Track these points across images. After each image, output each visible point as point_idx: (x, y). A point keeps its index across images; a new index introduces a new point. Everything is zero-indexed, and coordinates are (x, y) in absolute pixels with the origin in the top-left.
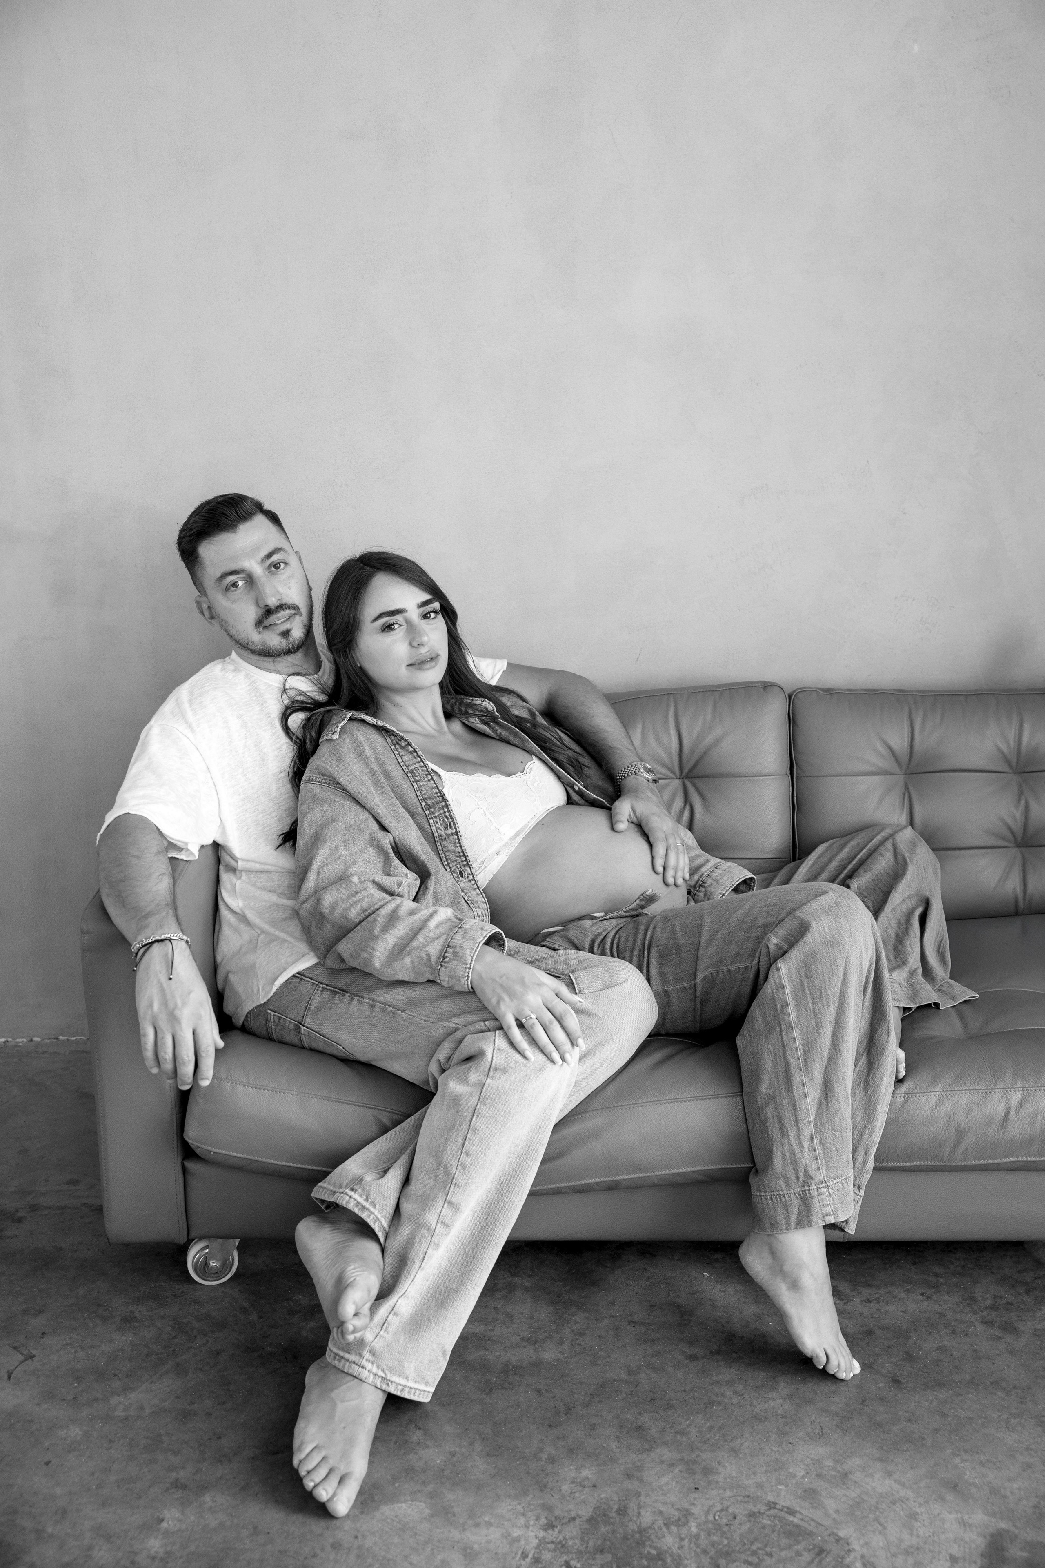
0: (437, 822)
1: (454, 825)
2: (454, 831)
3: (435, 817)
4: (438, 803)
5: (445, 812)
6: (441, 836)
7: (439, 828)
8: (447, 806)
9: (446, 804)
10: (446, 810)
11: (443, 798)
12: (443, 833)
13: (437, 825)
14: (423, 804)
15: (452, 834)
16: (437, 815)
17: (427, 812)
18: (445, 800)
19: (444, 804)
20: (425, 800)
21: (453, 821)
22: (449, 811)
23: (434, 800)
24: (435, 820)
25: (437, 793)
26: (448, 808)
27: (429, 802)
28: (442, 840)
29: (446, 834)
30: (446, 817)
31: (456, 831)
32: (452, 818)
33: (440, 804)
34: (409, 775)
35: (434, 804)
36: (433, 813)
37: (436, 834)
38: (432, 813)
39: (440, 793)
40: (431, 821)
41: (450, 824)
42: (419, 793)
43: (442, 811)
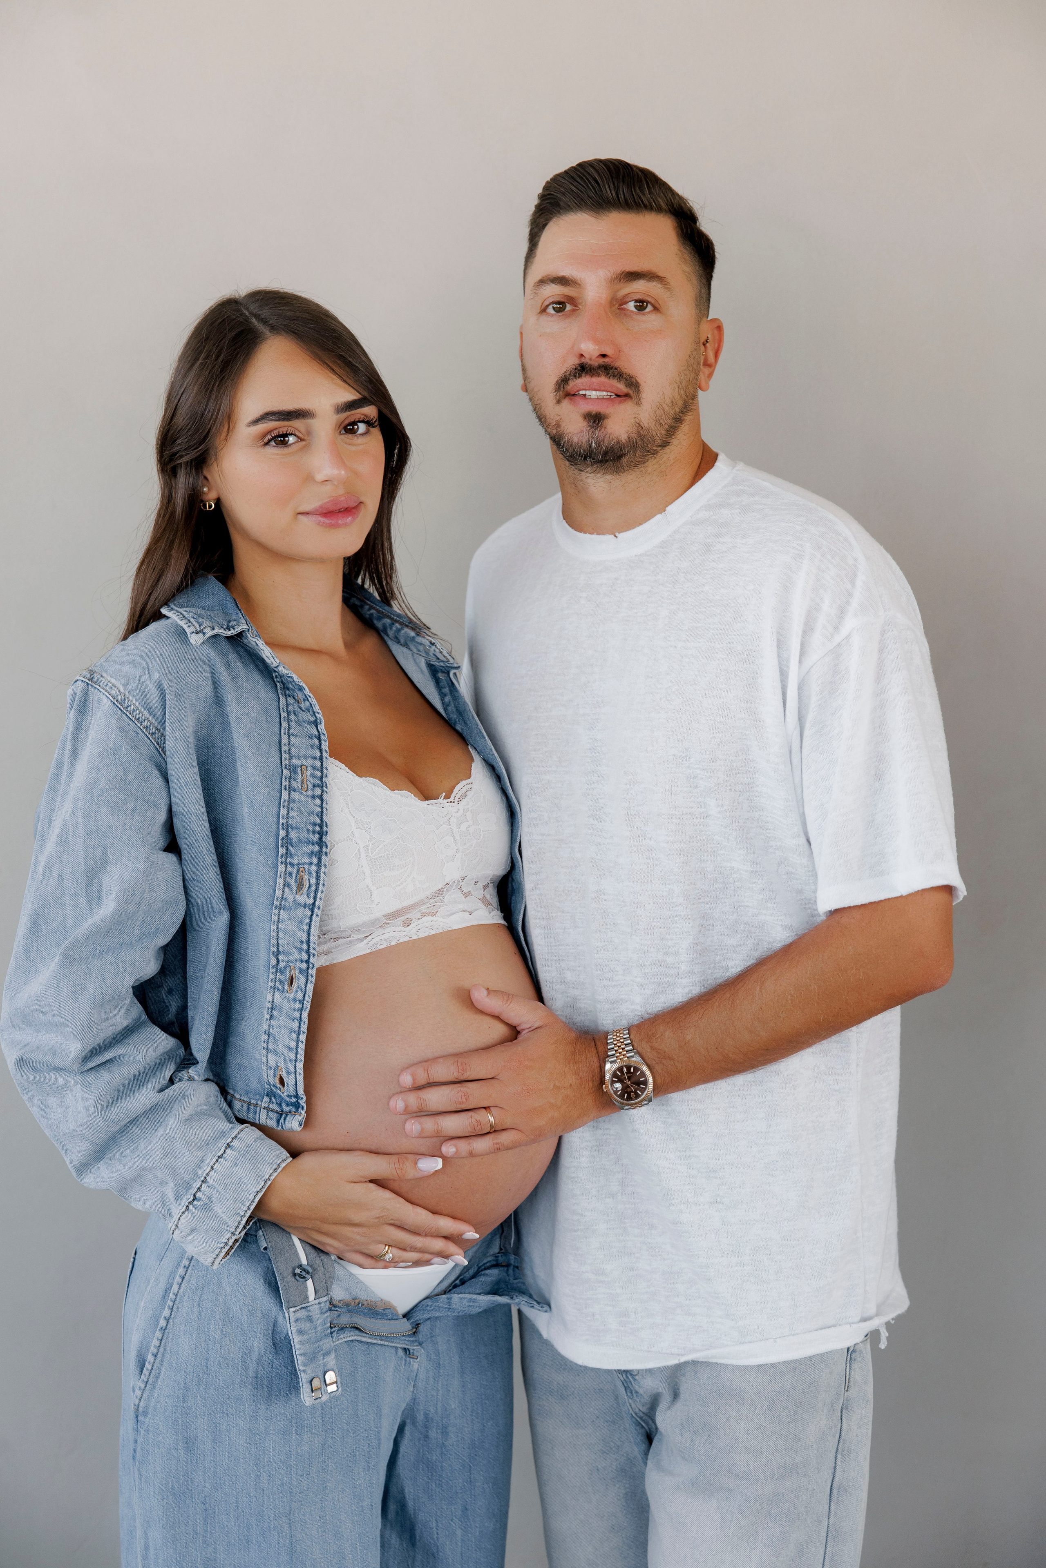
0: (290, 874)
1: (316, 891)
2: (313, 900)
3: (292, 865)
4: (310, 842)
5: (311, 864)
6: (286, 900)
7: (289, 886)
8: (319, 855)
9: (321, 851)
10: (315, 860)
11: (321, 838)
12: (290, 898)
13: (288, 879)
14: (282, 833)
15: (305, 906)
16: (295, 862)
17: (282, 851)
18: (321, 843)
19: (317, 848)
20: (287, 827)
21: (317, 884)
22: (319, 864)
23: (304, 835)
24: (289, 869)
25: (315, 824)
26: (320, 859)
27: (293, 834)
30: (310, 873)
31: (314, 904)
32: (318, 878)
33: (311, 847)
34: (286, 772)
35: (300, 840)
36: (291, 856)
37: (278, 893)
38: (288, 854)
39: (321, 826)
40: (281, 868)
41: (310, 886)
42: (283, 811)
43: (307, 860)
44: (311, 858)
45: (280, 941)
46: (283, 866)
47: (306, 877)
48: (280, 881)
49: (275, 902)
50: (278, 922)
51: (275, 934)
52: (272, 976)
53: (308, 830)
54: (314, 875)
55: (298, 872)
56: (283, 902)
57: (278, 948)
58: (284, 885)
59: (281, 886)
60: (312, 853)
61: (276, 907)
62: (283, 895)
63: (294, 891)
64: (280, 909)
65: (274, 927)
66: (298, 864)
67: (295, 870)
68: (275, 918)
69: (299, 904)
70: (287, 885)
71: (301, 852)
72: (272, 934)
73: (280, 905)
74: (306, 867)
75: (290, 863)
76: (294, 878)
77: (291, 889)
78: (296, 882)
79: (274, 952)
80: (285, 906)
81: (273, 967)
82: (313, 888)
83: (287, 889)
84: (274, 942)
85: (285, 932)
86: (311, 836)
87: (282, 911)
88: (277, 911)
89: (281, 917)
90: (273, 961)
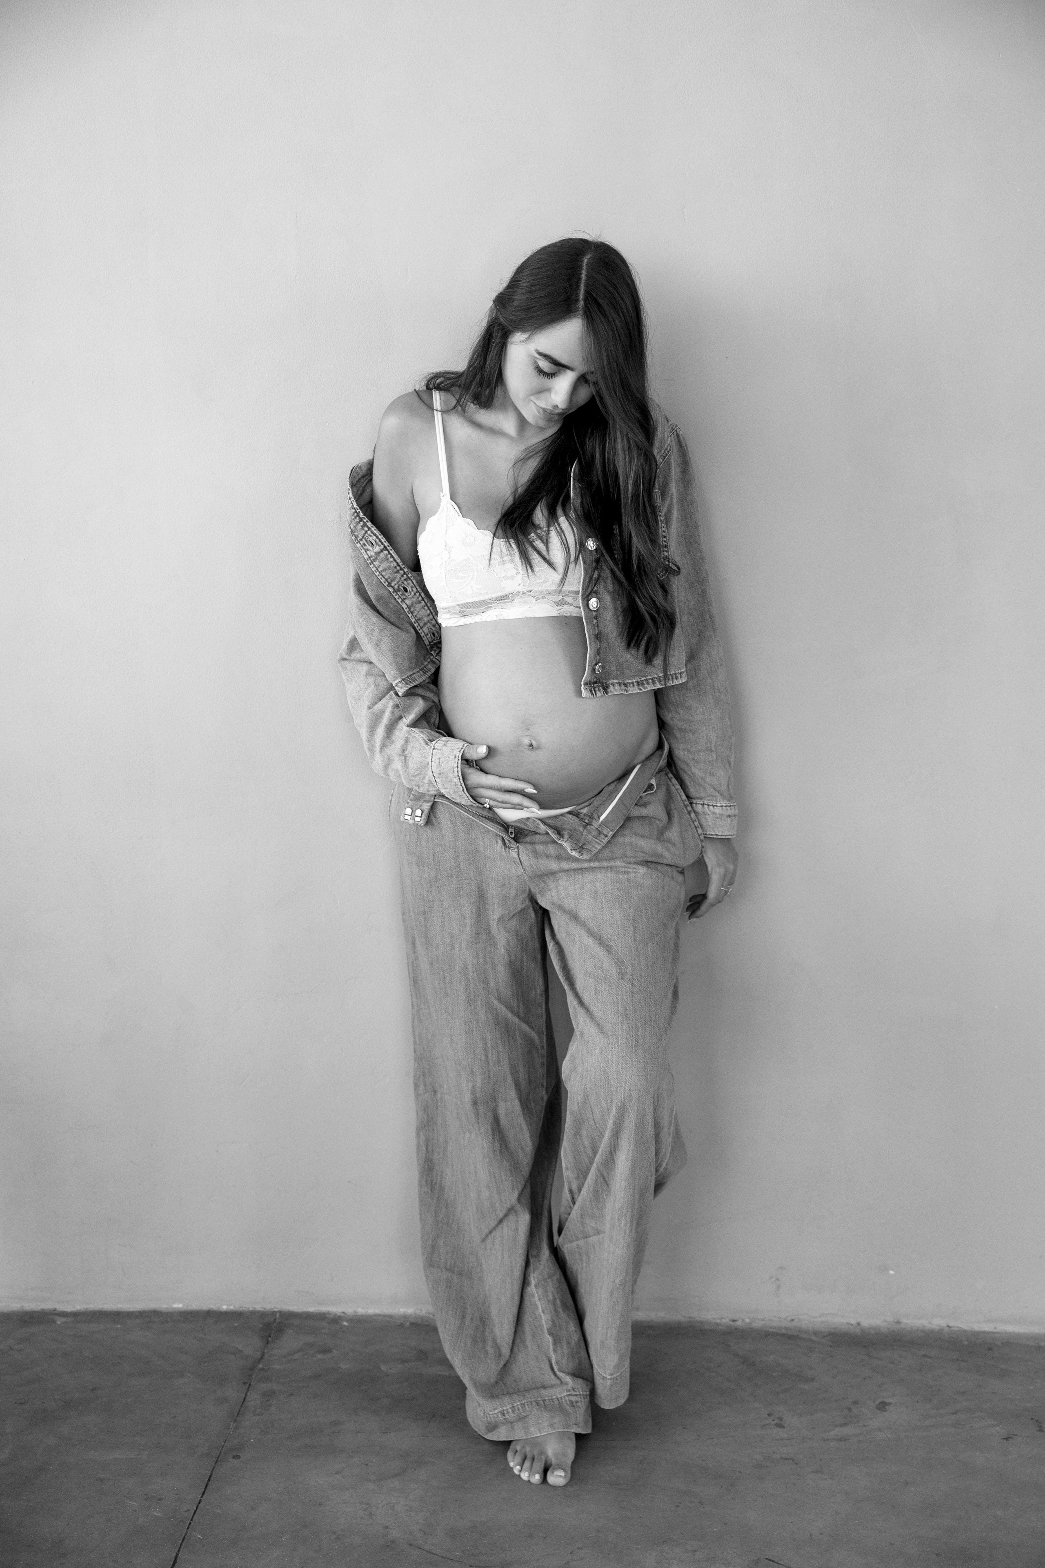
0: (364, 544)
2: (382, 547)
5: (366, 532)
6: (371, 556)
12: (372, 554)
13: (365, 547)
15: (382, 551)
24: (362, 542)
28: (374, 560)
29: (376, 553)
33: (359, 525)
36: (358, 536)
37: (366, 557)
41: (375, 542)
43: (363, 532)
44: (364, 530)
45: (386, 577)
46: (359, 544)
47: (371, 539)
48: (363, 551)
49: (368, 562)
50: (377, 569)
51: (381, 576)
52: (397, 597)
53: (353, 519)
54: (372, 535)
55: (366, 541)
56: (371, 559)
57: (388, 582)
58: (366, 551)
59: (365, 553)
60: (362, 527)
61: (371, 564)
62: (368, 556)
63: (372, 550)
64: (373, 563)
65: (377, 574)
66: (363, 537)
67: (364, 541)
68: (374, 569)
69: (379, 553)
70: (366, 550)
71: (359, 530)
72: (379, 577)
73: (371, 561)
74: (366, 535)
75: (360, 540)
76: (367, 544)
77: (370, 550)
78: (369, 545)
79: (387, 585)
80: (373, 559)
81: (394, 593)
82: (377, 540)
83: (368, 552)
84: (383, 580)
85: (384, 570)
86: (356, 520)
87: (374, 563)
88: (372, 565)
89: (376, 566)
90: (391, 589)
